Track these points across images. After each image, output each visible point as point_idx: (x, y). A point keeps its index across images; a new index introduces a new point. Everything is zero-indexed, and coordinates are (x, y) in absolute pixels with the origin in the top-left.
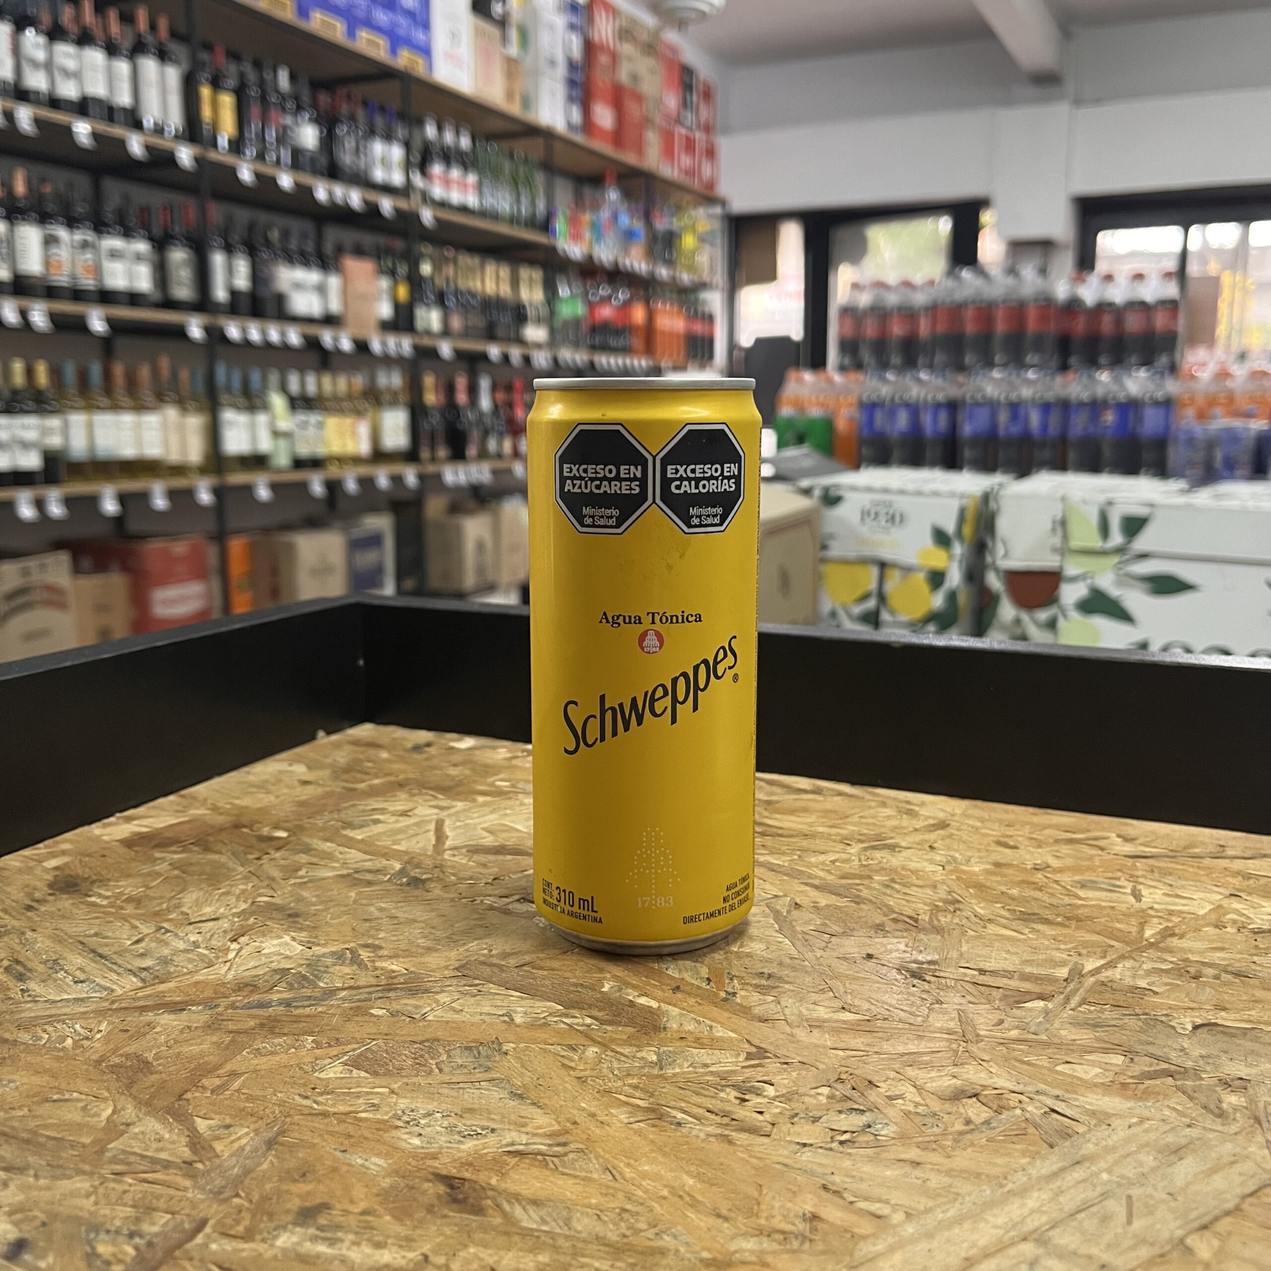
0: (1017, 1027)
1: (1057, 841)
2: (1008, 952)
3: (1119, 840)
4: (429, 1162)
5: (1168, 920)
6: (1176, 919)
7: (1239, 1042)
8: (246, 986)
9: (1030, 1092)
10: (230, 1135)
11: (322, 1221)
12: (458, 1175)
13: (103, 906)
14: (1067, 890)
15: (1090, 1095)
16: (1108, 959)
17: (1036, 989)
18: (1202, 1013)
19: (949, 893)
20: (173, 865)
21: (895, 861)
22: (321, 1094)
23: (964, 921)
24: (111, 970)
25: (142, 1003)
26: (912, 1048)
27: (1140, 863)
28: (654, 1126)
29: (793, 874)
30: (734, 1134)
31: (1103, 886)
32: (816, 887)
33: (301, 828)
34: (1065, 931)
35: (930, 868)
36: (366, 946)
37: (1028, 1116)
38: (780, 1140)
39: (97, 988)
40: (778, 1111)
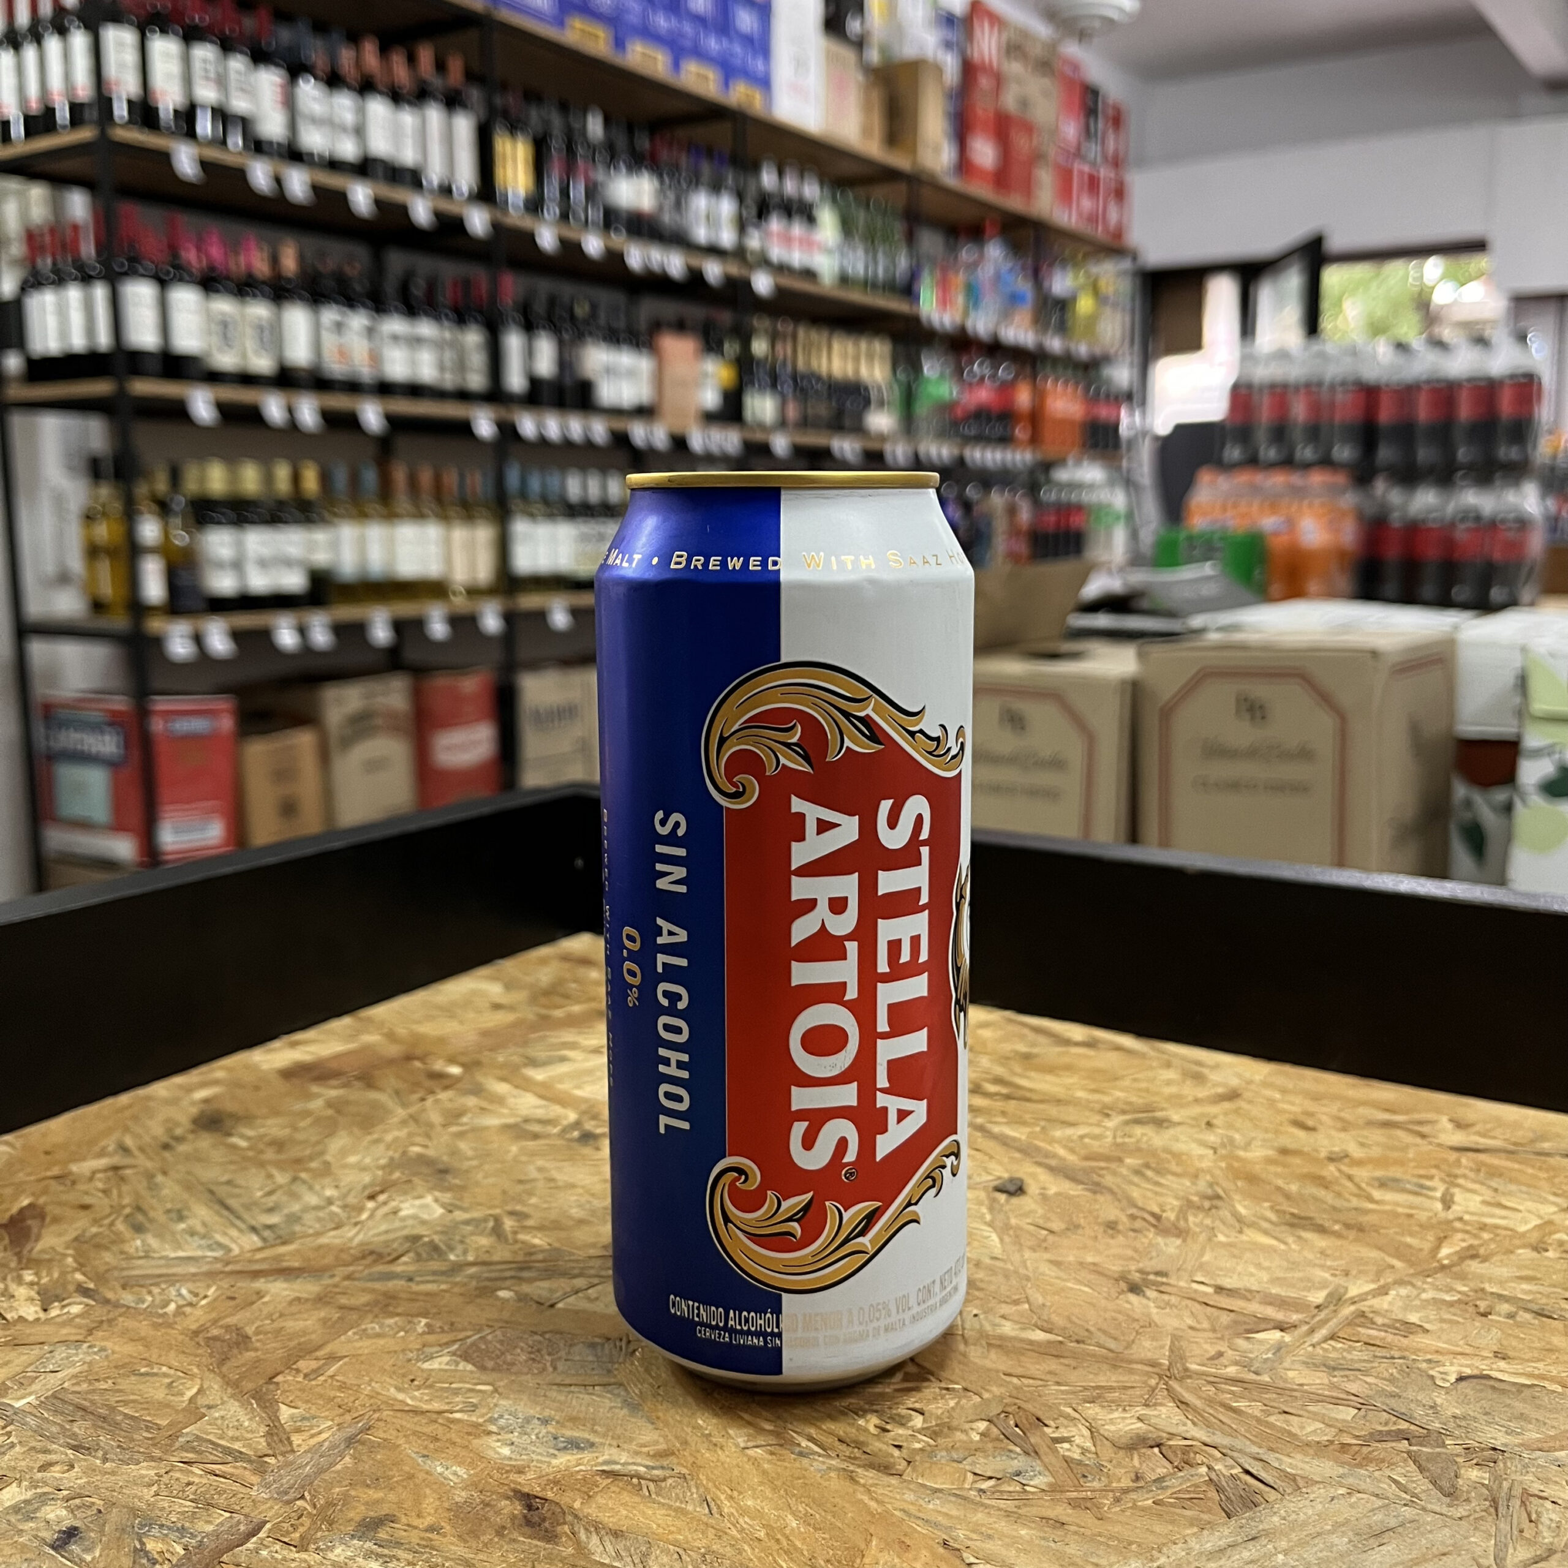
0: (1236, 1363)
1: (1370, 1123)
2: (1259, 1266)
3: (1449, 1126)
4: (513, 1476)
5: (1476, 1236)
6: (1486, 1236)
7: (1508, 1401)
8: (372, 1254)
9: (1225, 1447)
10: (311, 1427)
11: (382, 1535)
12: (540, 1495)
13: (243, 1149)
14: (1359, 1187)
15: (1299, 1456)
16: (1382, 1282)
17: (1280, 1316)
18: (1477, 1362)
19: (1211, 1185)
20: (330, 1104)
21: (1156, 1139)
22: (419, 1388)
23: (1218, 1223)
24: (234, 1225)
25: (257, 1267)
26: (1102, 1381)
27: (1465, 1159)
28: (772, 1453)
29: (1027, 1151)
30: (859, 1470)
31: (1408, 1186)
32: (1051, 1169)
33: (478, 1064)
34: (1339, 1242)
35: (1197, 1150)
36: (512, 1213)
37: (1213, 1476)
38: (910, 1482)
39: (214, 1246)
40: (917, 1446)
